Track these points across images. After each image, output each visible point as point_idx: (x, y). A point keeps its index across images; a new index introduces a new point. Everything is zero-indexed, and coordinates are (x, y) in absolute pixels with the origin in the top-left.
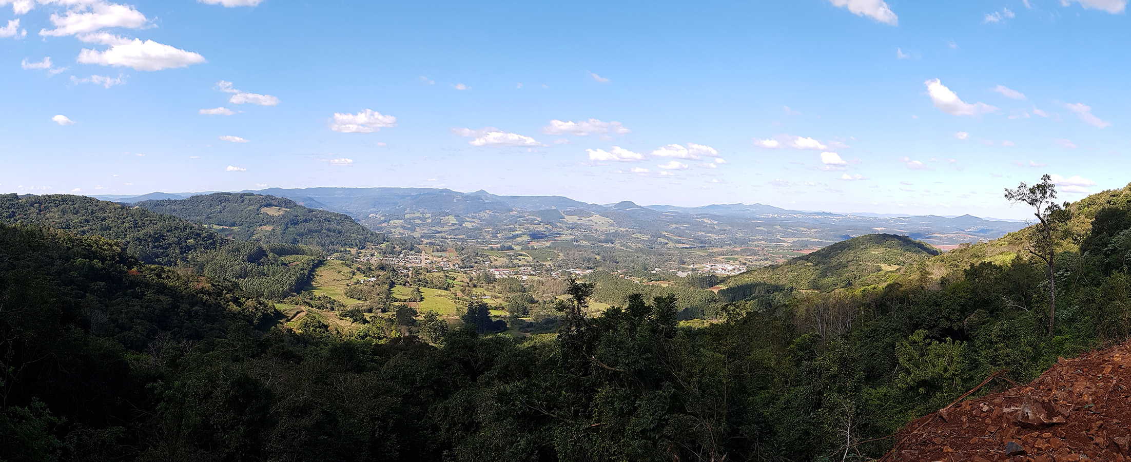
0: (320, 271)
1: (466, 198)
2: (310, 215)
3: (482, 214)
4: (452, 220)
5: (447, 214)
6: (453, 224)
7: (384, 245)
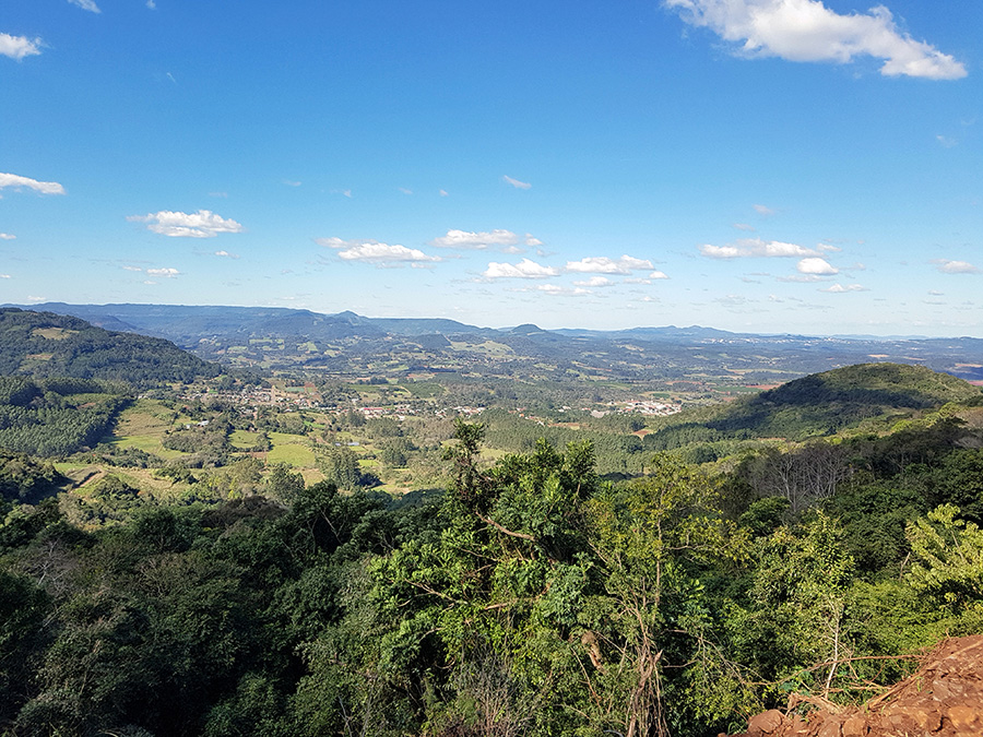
0: (126, 414)
2: (111, 340)
3: (348, 340)
4: (312, 347)
5: (305, 340)
6: (312, 353)
7: (220, 379)
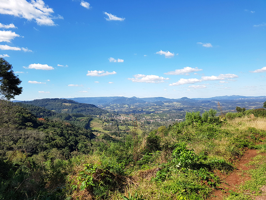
0: (92, 122)
1: (130, 99)
5: (125, 104)
7: (108, 114)
